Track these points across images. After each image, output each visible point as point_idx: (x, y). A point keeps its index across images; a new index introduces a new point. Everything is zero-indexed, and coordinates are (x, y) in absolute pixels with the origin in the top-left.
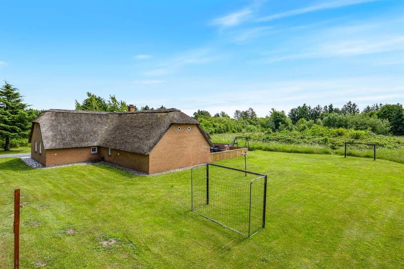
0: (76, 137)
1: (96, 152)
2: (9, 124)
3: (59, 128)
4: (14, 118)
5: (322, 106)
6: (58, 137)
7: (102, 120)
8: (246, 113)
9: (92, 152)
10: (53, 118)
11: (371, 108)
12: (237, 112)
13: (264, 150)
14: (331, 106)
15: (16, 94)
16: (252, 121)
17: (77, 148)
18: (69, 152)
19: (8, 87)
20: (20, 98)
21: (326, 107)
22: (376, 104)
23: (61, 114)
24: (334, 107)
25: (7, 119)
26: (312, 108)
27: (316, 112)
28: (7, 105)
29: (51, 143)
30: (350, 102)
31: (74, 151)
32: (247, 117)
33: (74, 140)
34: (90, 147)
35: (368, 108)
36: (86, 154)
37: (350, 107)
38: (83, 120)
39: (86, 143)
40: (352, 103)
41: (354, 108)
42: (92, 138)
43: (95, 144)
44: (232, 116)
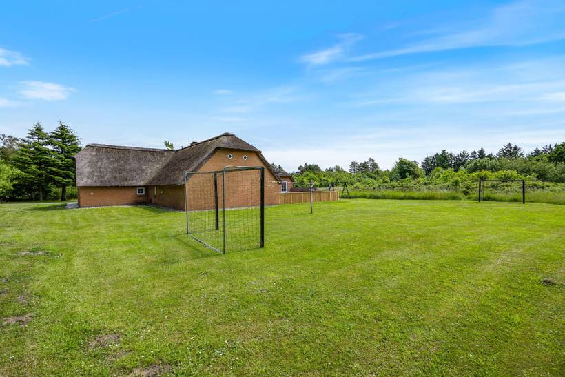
0: (117, 175)
1: (144, 193)
2: (63, 170)
3: (99, 164)
4: (68, 161)
5: (469, 152)
6: (96, 174)
7: (155, 158)
8: (364, 166)
9: (138, 194)
10: (94, 153)
11: (541, 152)
12: (354, 164)
13: (369, 198)
14: (481, 152)
15: (71, 136)
16: (372, 175)
17: (117, 187)
18: (109, 192)
19: (62, 128)
20: (77, 141)
21: (475, 153)
22: (548, 146)
23: (104, 150)
24: (487, 153)
25: (60, 163)
26: (455, 154)
27: (460, 160)
28: (62, 149)
29: (85, 180)
30: (510, 145)
31: (114, 191)
32: (367, 170)
33: (115, 178)
34: (136, 187)
35: (537, 151)
36: (130, 195)
37: (509, 151)
38: (131, 157)
39: (130, 182)
40: (513, 146)
41: (517, 152)
42: (138, 176)
43: (141, 183)
44: (347, 169)
